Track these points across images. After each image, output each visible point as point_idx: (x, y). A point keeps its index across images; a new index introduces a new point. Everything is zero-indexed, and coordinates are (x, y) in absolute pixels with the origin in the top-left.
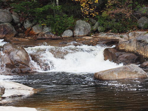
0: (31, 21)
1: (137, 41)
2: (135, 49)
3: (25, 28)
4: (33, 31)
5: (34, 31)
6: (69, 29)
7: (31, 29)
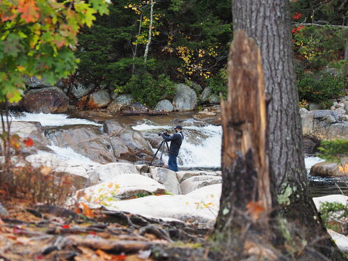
0: (86, 85)
1: (314, 118)
2: (312, 131)
3: (74, 97)
4: (93, 101)
5: (96, 102)
6: (166, 99)
7: (88, 99)
